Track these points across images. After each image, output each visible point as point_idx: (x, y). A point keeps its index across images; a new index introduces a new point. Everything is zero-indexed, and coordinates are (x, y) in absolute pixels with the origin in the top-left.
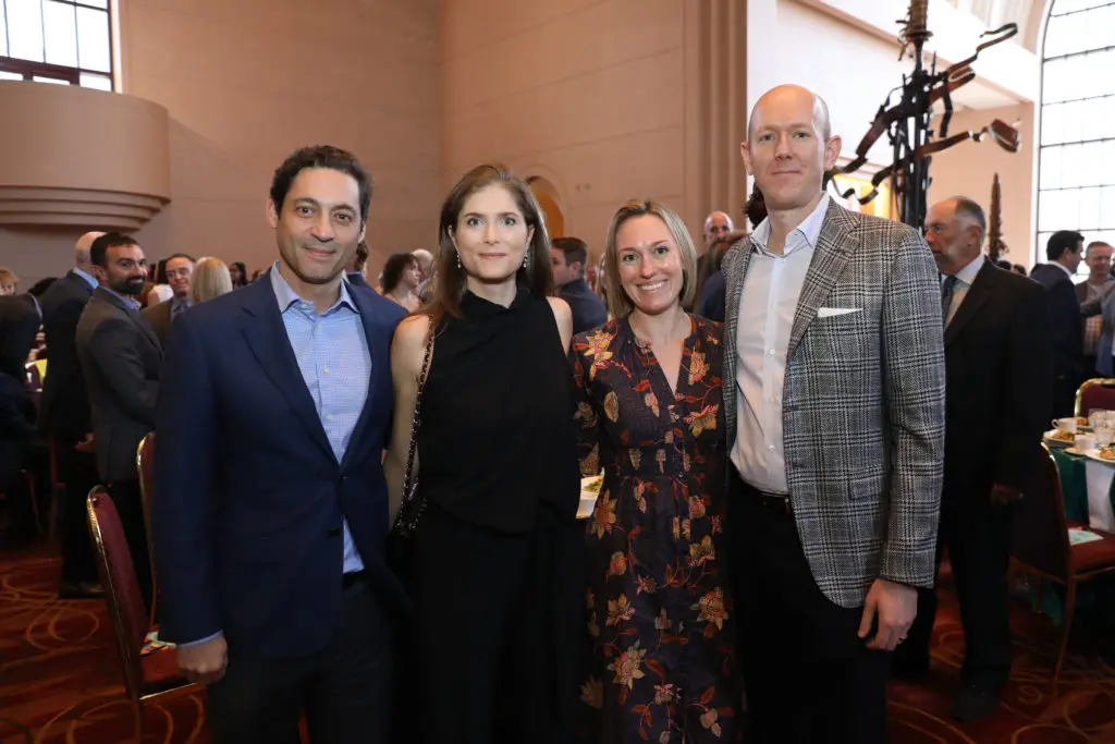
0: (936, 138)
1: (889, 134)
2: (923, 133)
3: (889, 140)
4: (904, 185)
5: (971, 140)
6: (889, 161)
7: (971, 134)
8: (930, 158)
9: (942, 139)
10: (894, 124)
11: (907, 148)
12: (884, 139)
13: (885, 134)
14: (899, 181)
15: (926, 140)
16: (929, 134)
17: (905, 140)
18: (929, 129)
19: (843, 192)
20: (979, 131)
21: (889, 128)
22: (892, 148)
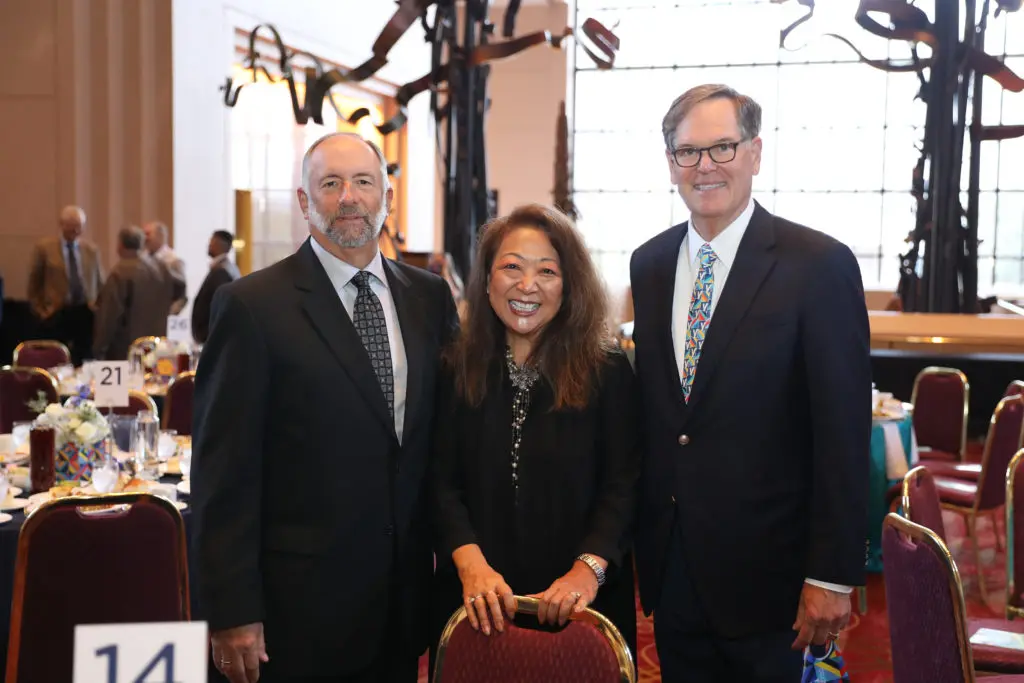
0: (498, 36)
1: (424, 24)
2: (477, 27)
3: (422, 33)
4: (448, 106)
5: (548, 44)
6: (424, 68)
7: (548, 35)
8: (487, 68)
9: (507, 40)
10: (432, 10)
11: (454, 49)
12: (416, 31)
13: (418, 22)
14: (442, 100)
15: (483, 40)
16: (488, 29)
17: (450, 34)
18: (487, 22)
19: (348, 112)
20: (559, 33)
21: (424, 15)
22: (428, 47)
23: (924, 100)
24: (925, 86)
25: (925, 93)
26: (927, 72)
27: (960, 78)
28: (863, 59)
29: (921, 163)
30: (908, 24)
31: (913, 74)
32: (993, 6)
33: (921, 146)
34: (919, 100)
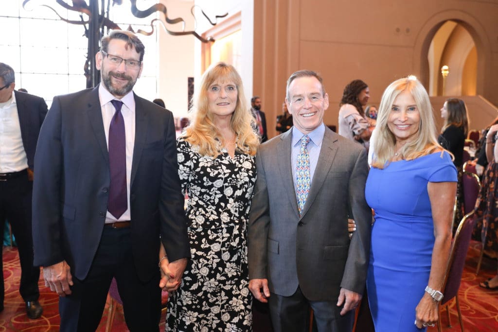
23: (87, 37)
24: (87, 31)
25: (87, 33)
26: (87, 25)
27: (101, 30)
28: (62, 19)
29: (87, 63)
30: (79, 6)
31: (82, 26)
32: (112, 2)
33: (87, 55)
34: (85, 37)
